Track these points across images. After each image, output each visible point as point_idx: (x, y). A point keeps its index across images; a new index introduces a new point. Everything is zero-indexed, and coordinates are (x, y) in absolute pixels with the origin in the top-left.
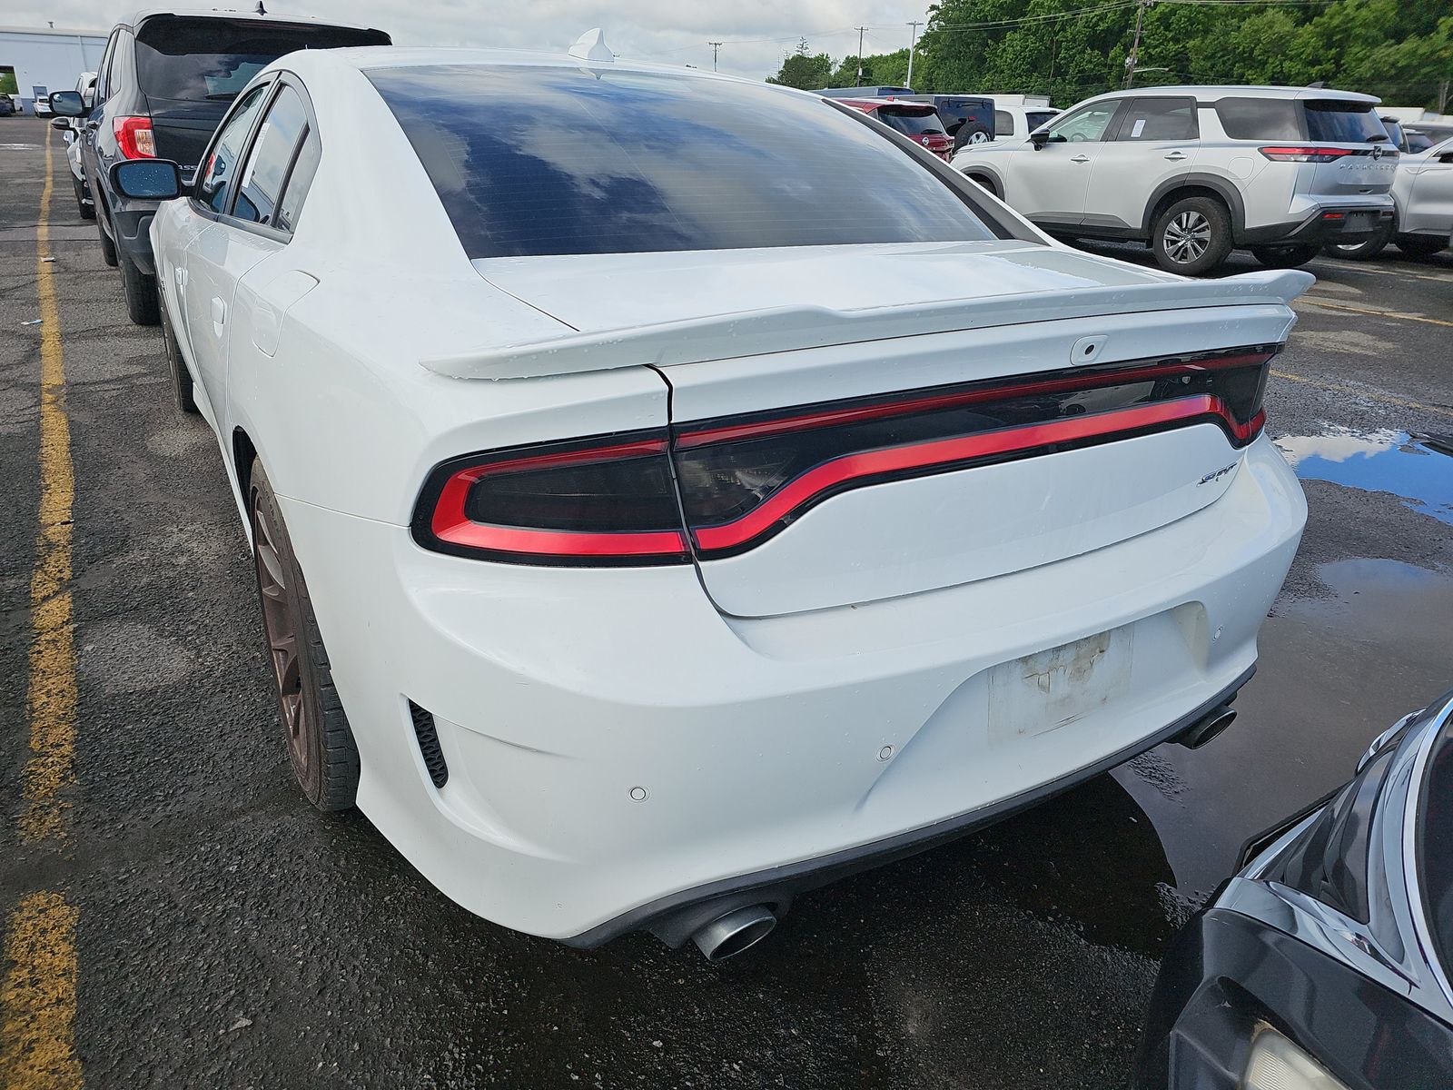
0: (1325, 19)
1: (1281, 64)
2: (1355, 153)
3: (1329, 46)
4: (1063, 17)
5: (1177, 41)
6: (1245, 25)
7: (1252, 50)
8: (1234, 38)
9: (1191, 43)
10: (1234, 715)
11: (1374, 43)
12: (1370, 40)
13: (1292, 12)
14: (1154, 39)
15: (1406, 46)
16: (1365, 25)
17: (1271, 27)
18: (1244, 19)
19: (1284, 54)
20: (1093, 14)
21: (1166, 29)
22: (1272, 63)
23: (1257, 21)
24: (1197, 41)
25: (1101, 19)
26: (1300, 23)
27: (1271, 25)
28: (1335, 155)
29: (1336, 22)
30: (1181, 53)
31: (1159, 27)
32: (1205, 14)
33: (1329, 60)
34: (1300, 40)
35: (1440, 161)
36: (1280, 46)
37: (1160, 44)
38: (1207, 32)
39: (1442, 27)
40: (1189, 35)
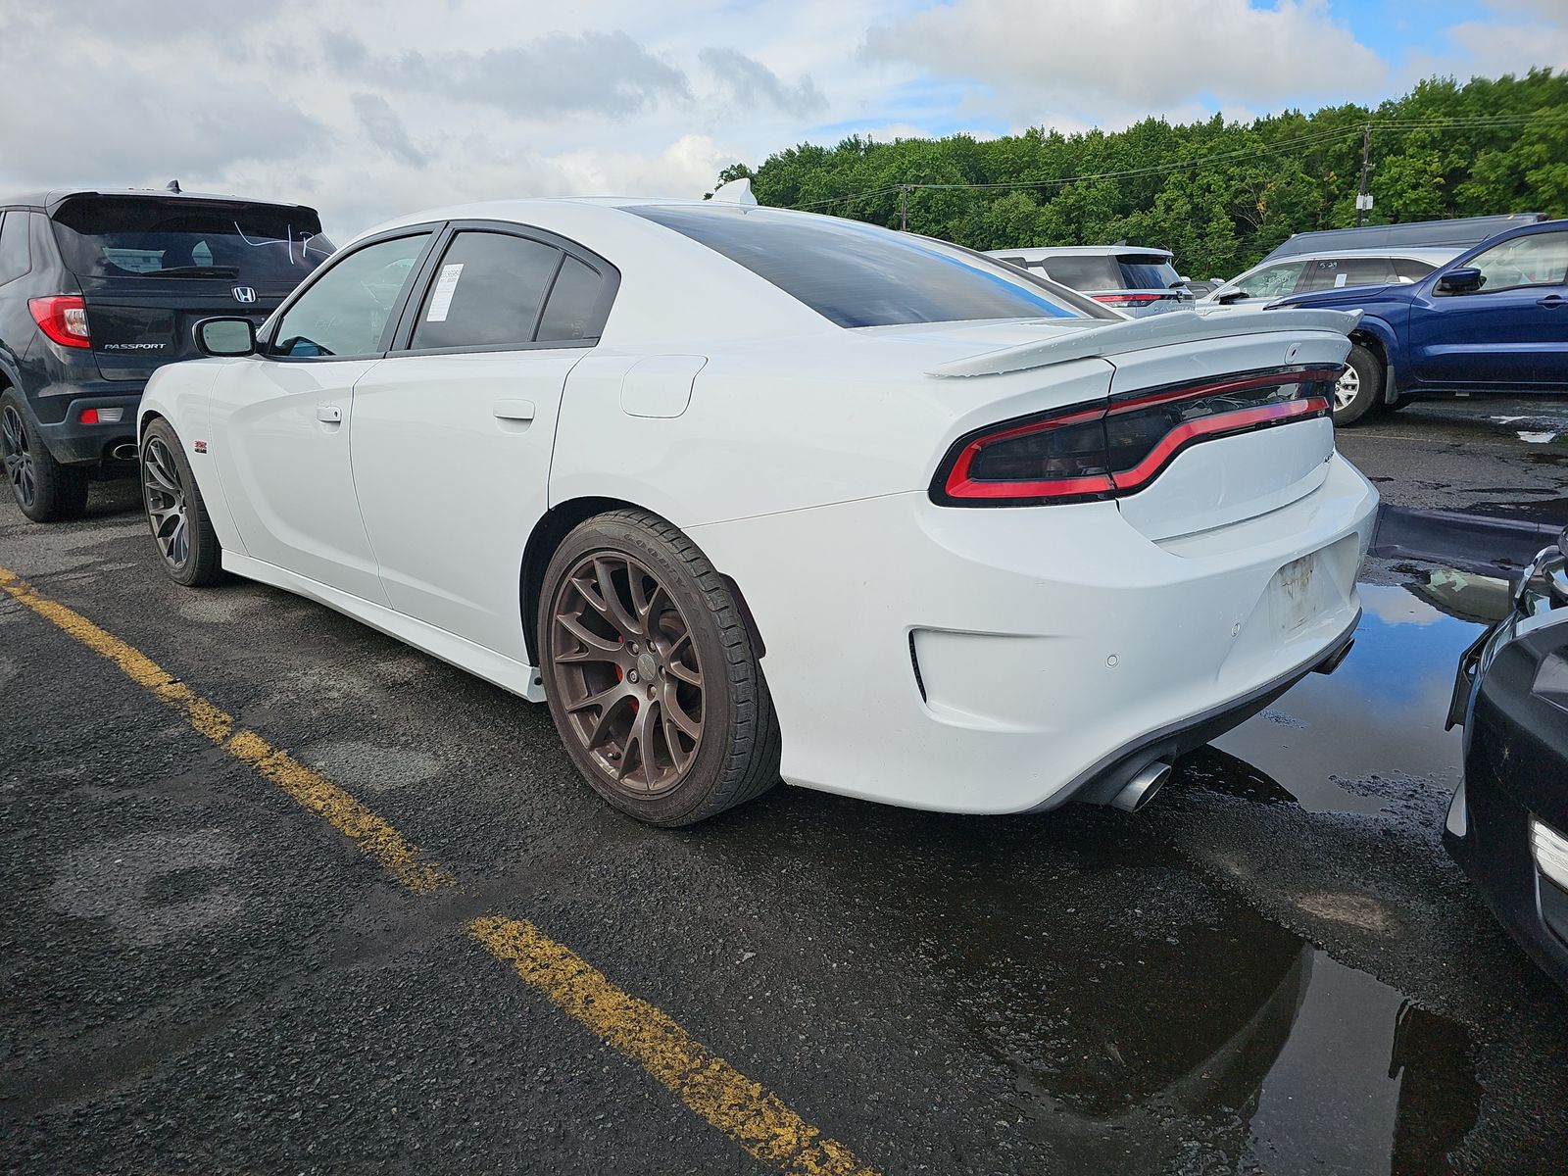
0: (1061, 199)
1: (1031, 239)
2: (1163, 297)
3: (1069, 222)
4: (832, 202)
5: (938, 222)
6: (995, 206)
7: (1005, 227)
8: (987, 218)
9: (950, 224)
10: (1353, 641)
11: (1106, 218)
12: (1102, 216)
13: (1032, 194)
14: (917, 221)
15: (1133, 219)
16: (1096, 202)
17: (1017, 208)
18: (993, 201)
19: (1032, 231)
20: (858, 200)
21: (928, 211)
22: (1023, 239)
23: (1005, 202)
24: (956, 222)
25: (867, 204)
26: (1040, 203)
27: (1016, 205)
28: (1149, 300)
29: (1071, 201)
30: (942, 232)
31: (920, 209)
32: (960, 198)
33: (1071, 235)
34: (1044, 218)
35: (1220, 304)
36: (1027, 221)
37: (924, 225)
38: (962, 213)
39: (1158, 202)
40: (948, 216)
